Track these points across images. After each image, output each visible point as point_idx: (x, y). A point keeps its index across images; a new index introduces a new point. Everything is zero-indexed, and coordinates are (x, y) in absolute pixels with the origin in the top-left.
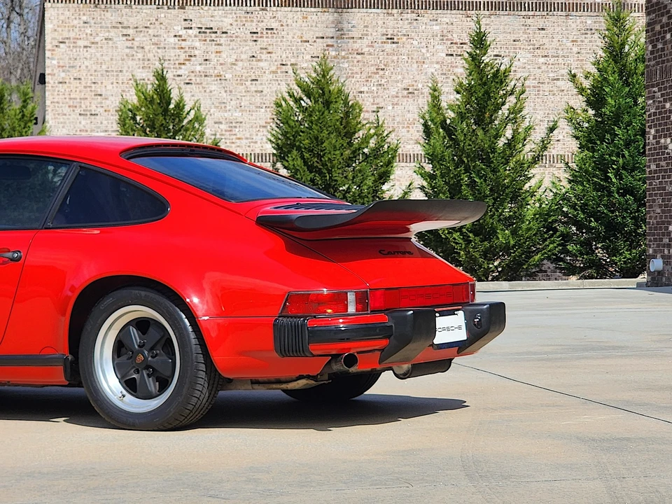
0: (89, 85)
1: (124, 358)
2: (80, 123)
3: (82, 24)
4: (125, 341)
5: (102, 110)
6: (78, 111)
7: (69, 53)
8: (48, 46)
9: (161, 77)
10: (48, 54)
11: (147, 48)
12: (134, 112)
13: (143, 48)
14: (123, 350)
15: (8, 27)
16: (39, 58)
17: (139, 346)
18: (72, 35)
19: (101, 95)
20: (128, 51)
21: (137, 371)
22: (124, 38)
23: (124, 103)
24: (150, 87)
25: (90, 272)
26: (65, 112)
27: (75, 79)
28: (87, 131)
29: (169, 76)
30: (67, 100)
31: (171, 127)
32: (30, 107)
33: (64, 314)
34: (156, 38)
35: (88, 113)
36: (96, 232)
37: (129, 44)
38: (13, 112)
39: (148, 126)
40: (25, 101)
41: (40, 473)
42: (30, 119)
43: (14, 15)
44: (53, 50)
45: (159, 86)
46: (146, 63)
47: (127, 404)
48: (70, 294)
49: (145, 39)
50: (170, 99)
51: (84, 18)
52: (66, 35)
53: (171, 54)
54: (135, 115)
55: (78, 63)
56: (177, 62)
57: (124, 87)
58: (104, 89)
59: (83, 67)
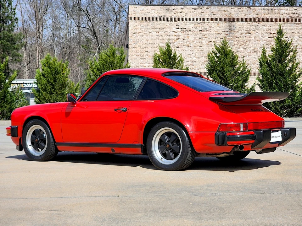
0: (143, 48)
1: (162, 146)
2: (140, 61)
3: (141, 27)
4: (163, 140)
5: (148, 57)
6: (139, 57)
7: (137, 37)
8: (130, 35)
9: (168, 46)
10: (129, 38)
11: (163, 36)
12: (159, 57)
13: (162, 35)
14: (162, 143)
15: (115, 28)
16: (126, 39)
17: (168, 142)
18: (138, 31)
19: (147, 52)
20: (157, 36)
21: (167, 150)
22: (156, 32)
23: (156, 54)
24: (164, 49)
25: (150, 116)
26: (135, 57)
27: (139, 46)
28: (142, 64)
29: (171, 45)
30: (136, 53)
31: (172, 63)
32: (123, 56)
33: (141, 130)
34: (166, 32)
35: (143, 58)
36: (152, 101)
37: (157, 34)
38: (118, 58)
39: (164, 62)
40: (122, 54)
41: (135, 185)
42: (122, 60)
43: (117, 23)
44: (131, 36)
45: (168, 48)
46: (163, 40)
47: (163, 162)
48: (144, 123)
49: (162, 32)
50: (171, 53)
51: (142, 25)
52: (135, 31)
53: (172, 37)
54: (159, 59)
55: (139, 41)
56: (174, 40)
57: (155, 49)
58: (148, 50)
59: (141, 42)
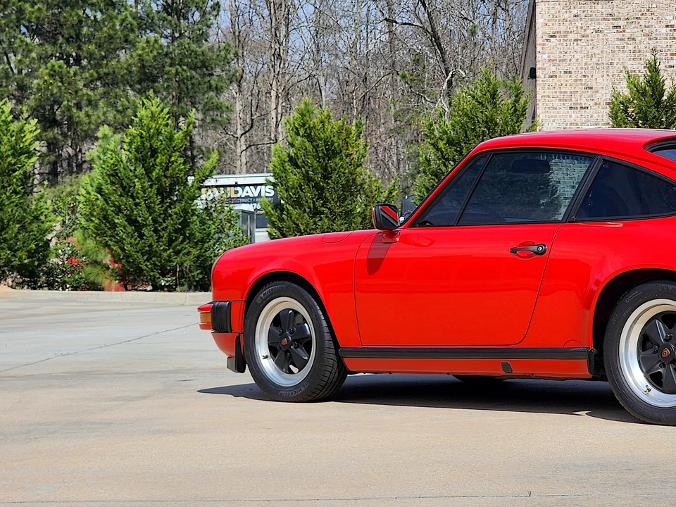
0: (579, 78)
1: (649, 352)
2: (570, 116)
3: (572, 18)
4: (652, 335)
5: (592, 103)
6: (568, 104)
7: (560, 46)
8: (539, 41)
9: (654, 69)
10: (539, 48)
11: (638, 39)
12: (625, 104)
13: (634, 39)
14: (649, 344)
15: (494, 22)
16: (528, 53)
17: (665, 340)
18: (563, 28)
19: (591, 88)
20: (618, 42)
21: (664, 365)
22: (615, 30)
23: (616, 96)
24: (642, 79)
25: (614, 267)
26: (555, 106)
27: (565, 72)
28: (577, 124)
29: (662, 67)
30: (558, 94)
31: (664, 119)
32: (522, 102)
33: (589, 308)
34: (647, 29)
35: (579, 107)
37: (620, 36)
38: (506, 107)
39: (640, 118)
40: (516, 96)
41: (574, 465)
42: (518, 113)
43: (500, 10)
44: (544, 45)
45: (651, 77)
46: (637, 54)
47: (652, 398)
48: (595, 288)
49: (636, 30)
50: (663, 91)
51: (575, 11)
52: (556, 28)
53: (662, 45)
54: (627, 107)
55: (568, 57)
56: (669, 53)
57: (615, 79)
58: (594, 82)
59: (574, 60)
